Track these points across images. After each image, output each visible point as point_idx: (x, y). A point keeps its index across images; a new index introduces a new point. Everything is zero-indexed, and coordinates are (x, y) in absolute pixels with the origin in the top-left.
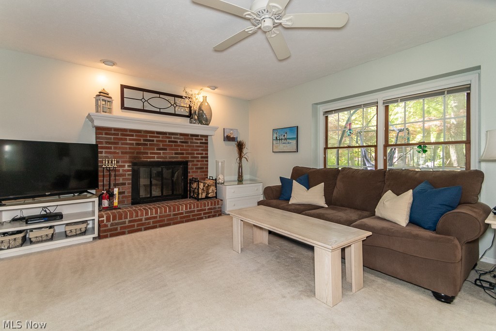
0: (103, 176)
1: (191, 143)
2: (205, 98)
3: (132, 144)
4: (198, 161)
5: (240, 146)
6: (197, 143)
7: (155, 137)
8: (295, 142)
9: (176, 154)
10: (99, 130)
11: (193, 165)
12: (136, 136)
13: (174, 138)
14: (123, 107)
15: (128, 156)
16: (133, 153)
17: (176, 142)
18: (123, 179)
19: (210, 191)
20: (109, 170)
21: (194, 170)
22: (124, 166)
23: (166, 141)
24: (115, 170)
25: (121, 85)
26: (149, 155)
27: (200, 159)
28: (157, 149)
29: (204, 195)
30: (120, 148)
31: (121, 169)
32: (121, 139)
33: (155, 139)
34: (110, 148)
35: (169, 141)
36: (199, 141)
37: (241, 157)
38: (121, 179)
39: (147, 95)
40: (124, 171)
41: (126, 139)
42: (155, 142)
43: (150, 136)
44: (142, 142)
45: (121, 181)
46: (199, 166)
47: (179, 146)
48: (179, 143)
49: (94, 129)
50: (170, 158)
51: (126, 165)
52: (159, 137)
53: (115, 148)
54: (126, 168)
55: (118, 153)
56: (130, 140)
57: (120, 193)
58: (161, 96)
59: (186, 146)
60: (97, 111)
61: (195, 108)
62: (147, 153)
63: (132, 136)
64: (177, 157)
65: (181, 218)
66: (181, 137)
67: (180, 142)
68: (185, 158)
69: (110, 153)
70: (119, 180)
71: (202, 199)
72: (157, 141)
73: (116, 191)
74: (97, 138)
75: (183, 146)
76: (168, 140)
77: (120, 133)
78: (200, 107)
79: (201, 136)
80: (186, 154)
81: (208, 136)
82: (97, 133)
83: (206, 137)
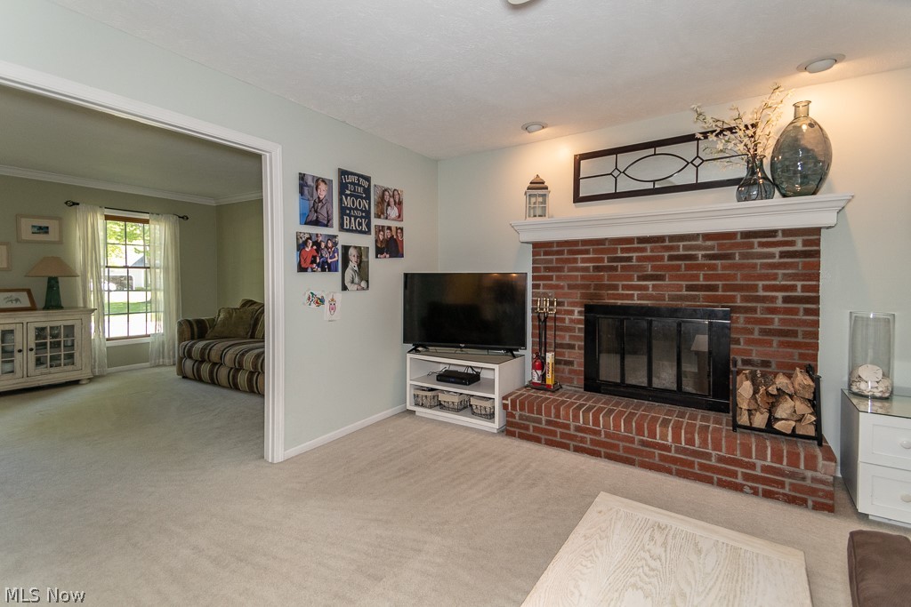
1: (743, 256)
2: (801, 110)
3: (586, 269)
4: (773, 311)
6: (772, 256)
7: (635, 250)
9: (689, 288)
10: (537, 247)
11: (748, 321)
12: (595, 251)
13: (686, 248)
14: (577, 198)
15: (578, 292)
16: (587, 287)
17: (693, 257)
18: (570, 336)
19: (780, 413)
20: (546, 318)
21: (756, 335)
22: (571, 312)
23: (661, 258)
24: (554, 319)
25: (576, 156)
26: (621, 291)
27: (779, 304)
28: (640, 278)
29: (760, 420)
30: (566, 278)
31: (566, 317)
32: (570, 261)
33: (634, 255)
34: (551, 278)
35: (671, 258)
36: (776, 250)
38: (567, 335)
39: (624, 160)
40: (572, 321)
41: (575, 261)
42: (634, 262)
43: (623, 250)
44: (606, 263)
45: (567, 341)
46: (776, 325)
47: (700, 267)
48: (701, 261)
49: (530, 248)
50: (672, 298)
51: (577, 310)
52: (643, 250)
53: (559, 278)
54: (576, 316)
55: (562, 287)
56: (584, 260)
57: (557, 362)
58: (659, 150)
59: (724, 267)
61: (766, 147)
62: (615, 287)
63: (587, 252)
64: (694, 298)
65: (664, 459)
66: (709, 243)
67: (704, 256)
68: (722, 299)
69: (550, 287)
70: (563, 338)
71: (751, 428)
72: (639, 259)
73: (550, 357)
74: (534, 261)
75: (714, 267)
76: (666, 254)
77: (566, 249)
78: (790, 144)
79: (787, 232)
80: (726, 287)
81: (817, 231)
82: (534, 254)
83: (812, 235)
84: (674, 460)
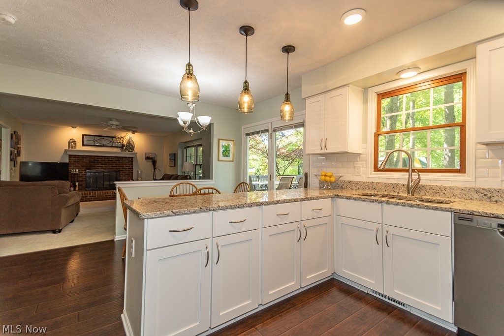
0: (72, 177)
1: (122, 161)
2: (130, 138)
3: (87, 162)
4: (126, 170)
5: (154, 163)
8: (174, 161)
9: (112, 166)
10: (70, 156)
11: (123, 173)
12: (89, 158)
13: (111, 159)
14: (83, 145)
15: (84, 168)
16: (87, 166)
17: (113, 161)
20: (75, 174)
21: (124, 175)
23: (106, 160)
24: (77, 174)
25: (83, 135)
28: (101, 165)
30: (80, 164)
31: (81, 174)
32: (82, 160)
33: (100, 159)
34: (75, 164)
35: (108, 161)
36: (127, 160)
37: (155, 169)
38: (81, 178)
39: (96, 138)
42: (100, 161)
43: (97, 158)
44: (92, 161)
46: (127, 173)
47: (114, 163)
49: (68, 156)
50: (108, 169)
52: (102, 159)
53: (78, 164)
54: (84, 173)
55: (79, 166)
56: (86, 160)
57: (79, 185)
58: (105, 138)
59: (119, 163)
60: (69, 147)
61: (125, 143)
62: (95, 166)
63: (87, 158)
64: (113, 168)
65: (110, 198)
66: (116, 158)
67: (115, 161)
68: (117, 169)
69: (75, 166)
73: (77, 184)
74: (69, 160)
77: (80, 157)
78: (129, 142)
79: (129, 157)
80: (119, 166)
82: (69, 158)
83: (132, 158)
84: (112, 197)
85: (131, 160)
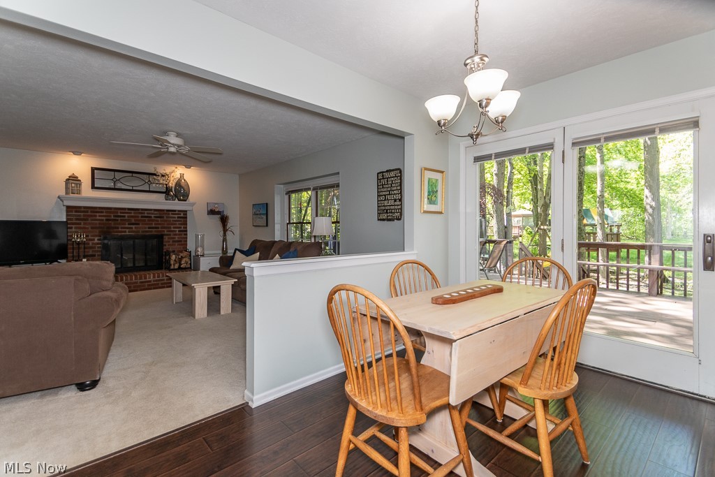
0: (73, 248)
1: (167, 217)
2: (182, 175)
3: (102, 220)
4: (175, 235)
5: (224, 220)
6: (175, 218)
7: (127, 213)
8: (265, 217)
9: (149, 228)
10: (69, 208)
11: (169, 238)
12: (106, 212)
13: (147, 213)
14: (93, 187)
15: (98, 231)
16: (103, 228)
17: (151, 217)
18: (93, 251)
19: (182, 262)
20: (79, 244)
21: (171, 243)
22: (94, 240)
23: (138, 217)
24: (84, 243)
25: (92, 168)
26: (120, 230)
27: (177, 232)
28: (129, 224)
29: (177, 266)
30: (89, 224)
31: (91, 242)
32: (91, 216)
33: (126, 215)
34: (80, 224)
35: (142, 217)
36: (176, 216)
37: (225, 231)
38: (91, 251)
39: (118, 175)
40: (93, 244)
41: (96, 216)
42: (126, 218)
43: (121, 213)
44: (113, 218)
45: (91, 253)
46: (177, 239)
47: (153, 220)
48: (153, 218)
49: (65, 208)
50: (143, 232)
51: (96, 239)
52: (131, 213)
53: (85, 224)
54: (96, 241)
55: (88, 228)
56: (100, 216)
58: (134, 175)
59: (161, 221)
60: (67, 193)
61: (172, 184)
62: (118, 228)
63: (102, 212)
64: (151, 232)
65: (149, 285)
66: (156, 212)
67: (155, 217)
68: (160, 231)
69: (80, 228)
70: (89, 252)
71: (174, 270)
72: (128, 217)
74: (67, 215)
75: (157, 221)
76: (140, 215)
77: (89, 210)
78: (178, 184)
79: (179, 211)
80: (162, 228)
81: (186, 211)
82: (67, 212)
84: (153, 285)
85: (183, 216)
